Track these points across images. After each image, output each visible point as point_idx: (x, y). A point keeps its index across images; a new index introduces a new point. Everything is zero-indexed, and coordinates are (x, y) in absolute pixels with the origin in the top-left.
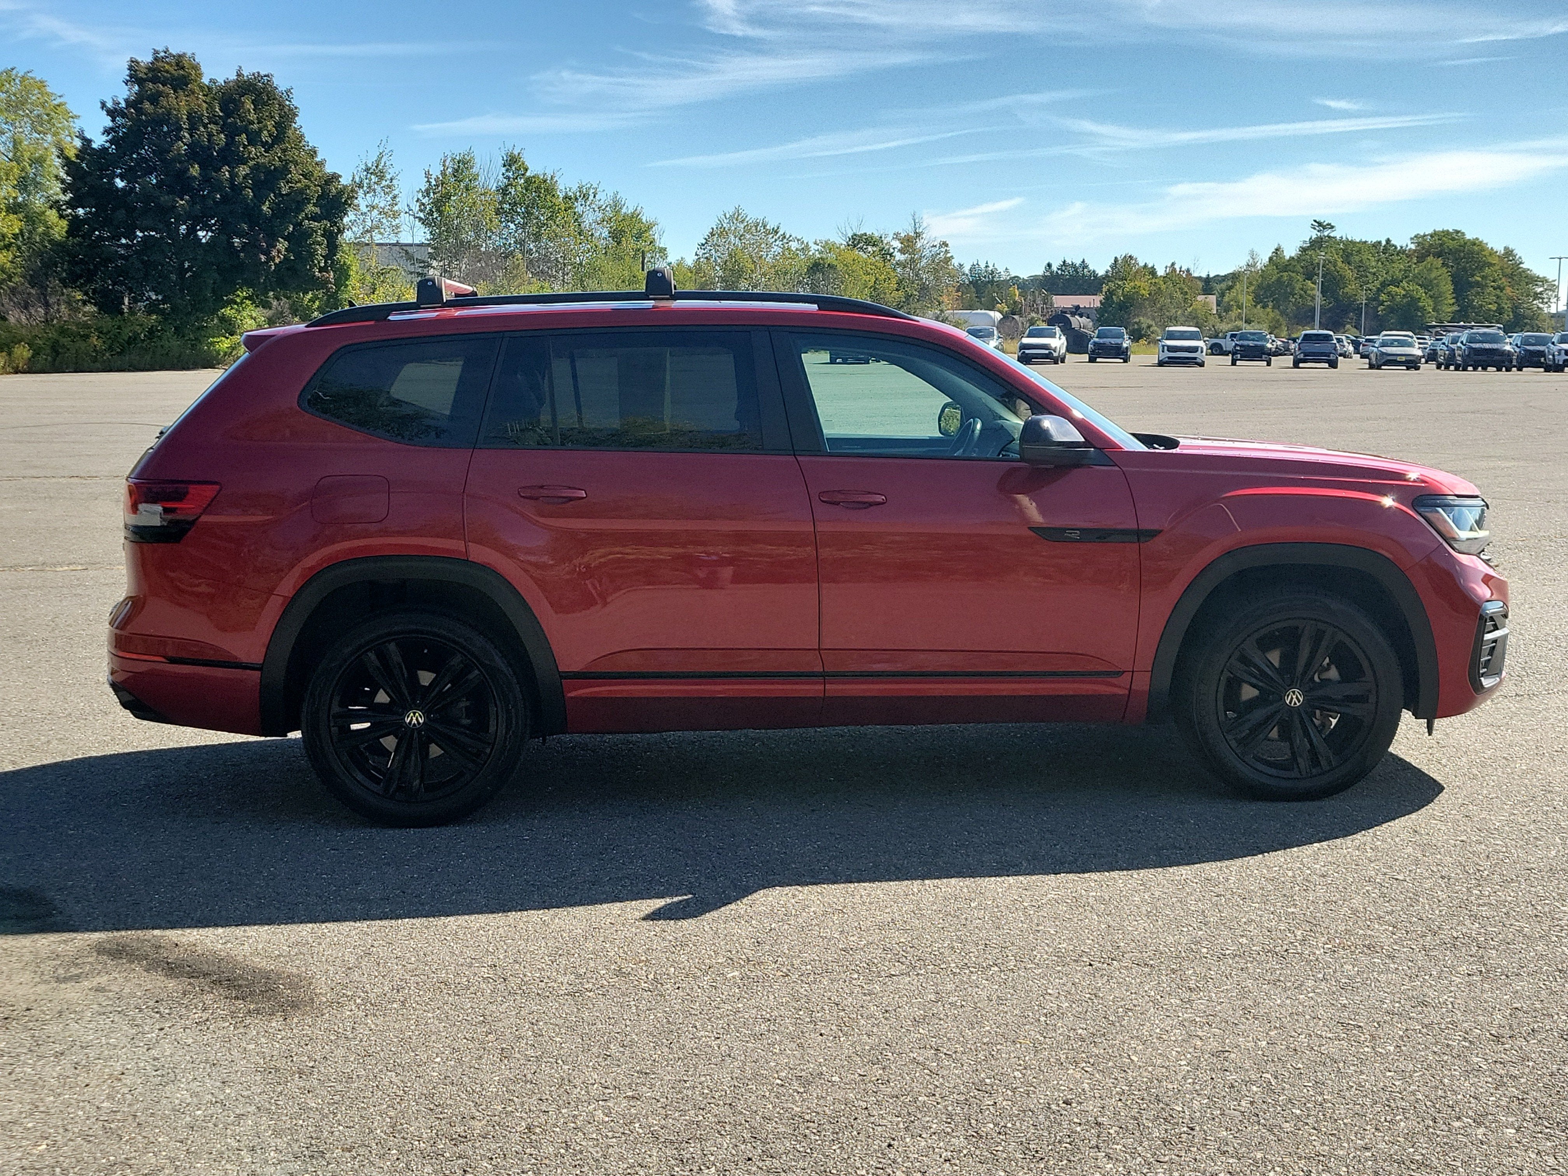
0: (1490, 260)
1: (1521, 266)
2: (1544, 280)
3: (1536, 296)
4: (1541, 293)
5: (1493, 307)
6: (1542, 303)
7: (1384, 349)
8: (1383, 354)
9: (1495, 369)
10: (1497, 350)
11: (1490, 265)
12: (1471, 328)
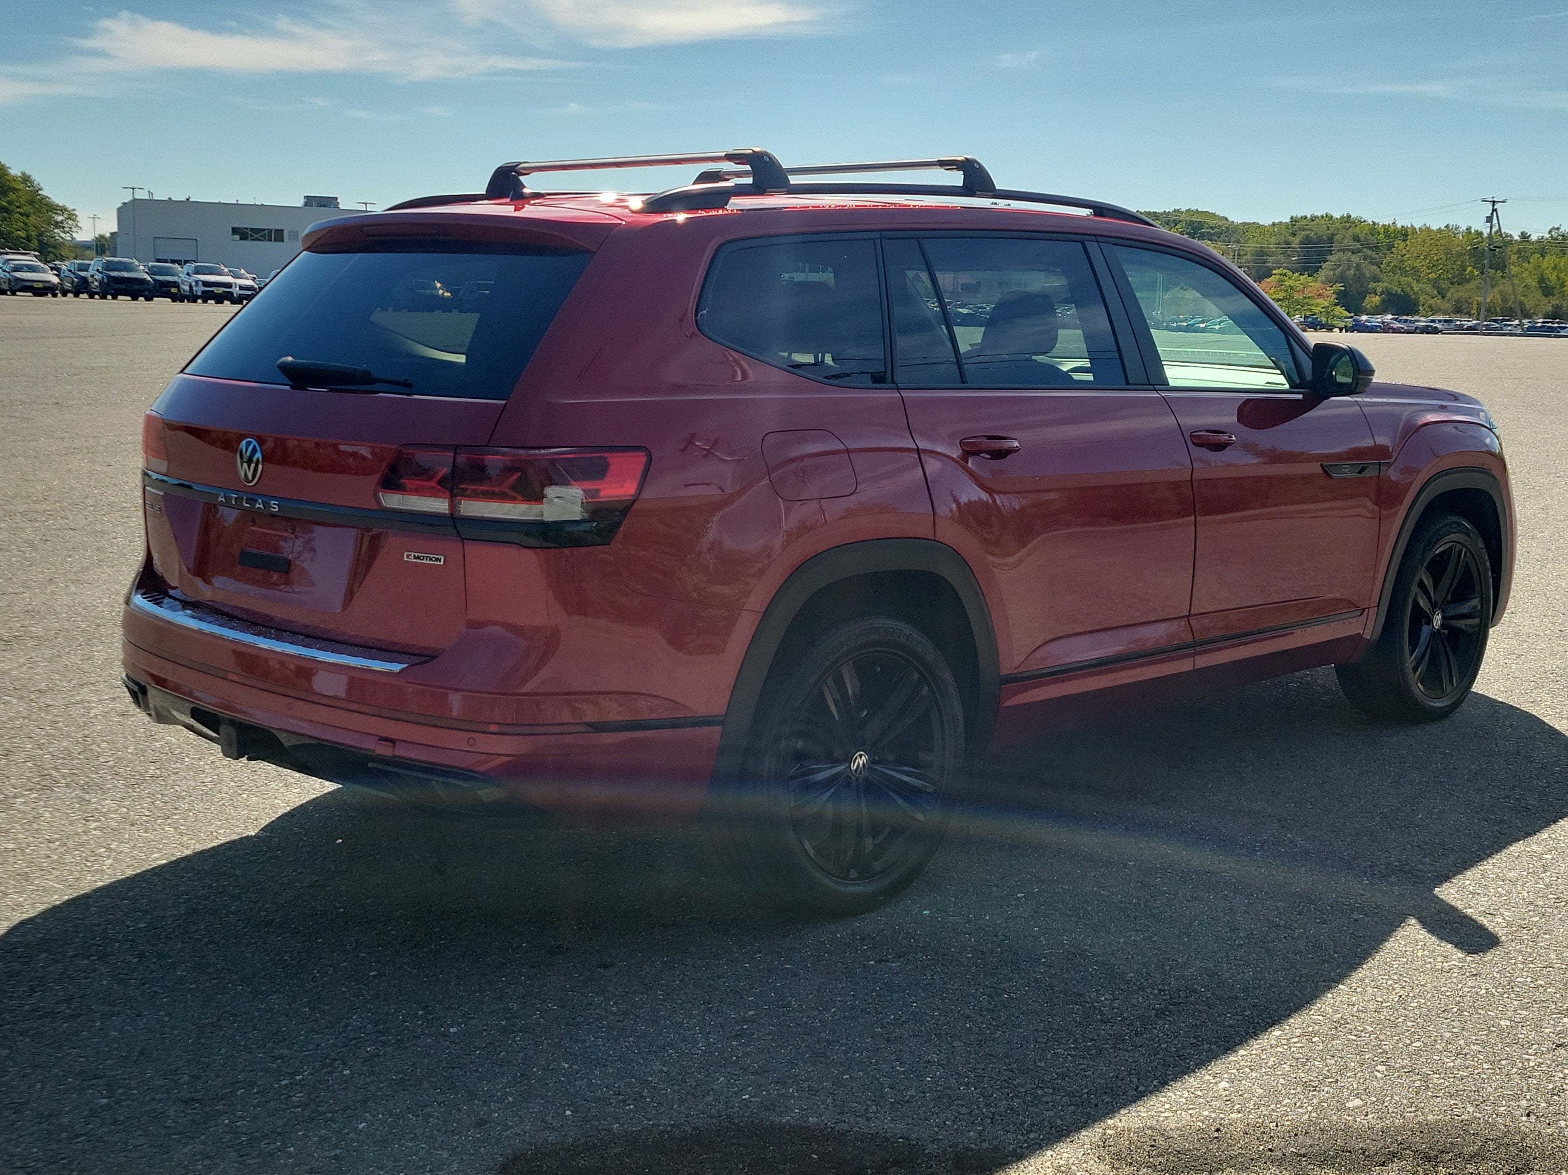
0: (14, 185)
1: (40, 192)
2: (63, 210)
3: (58, 225)
4: (62, 222)
5: (22, 234)
6: (64, 232)
7: (18, 275)
8: (18, 279)
9: (129, 298)
10: (136, 279)
11: (14, 190)
12: (7, 253)
